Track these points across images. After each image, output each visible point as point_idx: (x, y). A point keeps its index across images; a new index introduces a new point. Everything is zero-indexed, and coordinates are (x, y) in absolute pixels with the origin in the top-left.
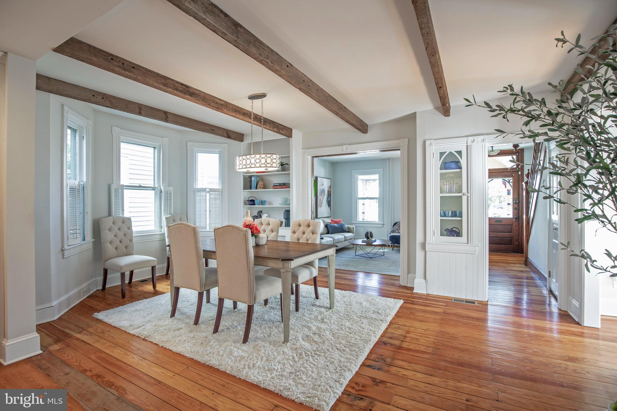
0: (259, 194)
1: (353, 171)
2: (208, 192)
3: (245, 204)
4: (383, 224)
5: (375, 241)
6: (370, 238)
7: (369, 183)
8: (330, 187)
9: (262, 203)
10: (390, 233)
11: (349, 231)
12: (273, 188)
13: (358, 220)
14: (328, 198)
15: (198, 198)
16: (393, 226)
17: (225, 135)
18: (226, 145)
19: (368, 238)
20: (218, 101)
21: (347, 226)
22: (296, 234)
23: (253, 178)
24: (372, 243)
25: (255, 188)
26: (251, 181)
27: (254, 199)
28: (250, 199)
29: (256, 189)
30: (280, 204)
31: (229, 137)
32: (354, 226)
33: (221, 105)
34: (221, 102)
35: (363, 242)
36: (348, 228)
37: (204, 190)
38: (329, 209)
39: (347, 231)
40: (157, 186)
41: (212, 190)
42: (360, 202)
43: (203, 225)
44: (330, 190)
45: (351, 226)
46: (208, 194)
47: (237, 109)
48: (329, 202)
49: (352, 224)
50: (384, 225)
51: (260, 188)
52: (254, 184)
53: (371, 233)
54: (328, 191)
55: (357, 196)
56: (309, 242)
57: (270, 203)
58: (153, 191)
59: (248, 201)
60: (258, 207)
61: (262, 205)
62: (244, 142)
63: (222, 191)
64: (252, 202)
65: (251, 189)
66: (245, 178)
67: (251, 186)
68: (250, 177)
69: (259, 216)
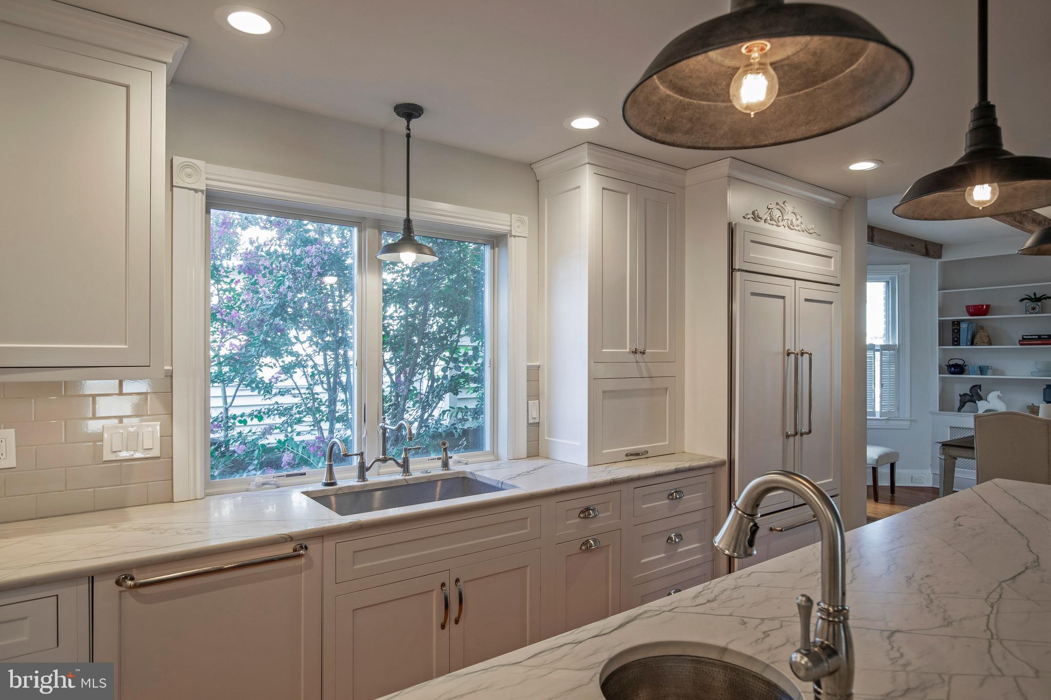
0: (976, 354)
2: (878, 350)
3: (941, 372)
9: (982, 370)
12: (1021, 344)
18: (908, 267)
23: (964, 326)
25: (968, 343)
26: (959, 331)
27: (962, 363)
28: (951, 363)
29: (972, 344)
41: (885, 348)
43: (869, 407)
46: (878, 354)
51: (983, 343)
52: (964, 335)
57: (998, 373)
59: (949, 366)
60: (973, 377)
61: (982, 374)
62: (942, 260)
63: (898, 351)
64: (958, 369)
65: (959, 344)
66: (942, 324)
67: (959, 338)
68: (956, 324)
69: (974, 396)
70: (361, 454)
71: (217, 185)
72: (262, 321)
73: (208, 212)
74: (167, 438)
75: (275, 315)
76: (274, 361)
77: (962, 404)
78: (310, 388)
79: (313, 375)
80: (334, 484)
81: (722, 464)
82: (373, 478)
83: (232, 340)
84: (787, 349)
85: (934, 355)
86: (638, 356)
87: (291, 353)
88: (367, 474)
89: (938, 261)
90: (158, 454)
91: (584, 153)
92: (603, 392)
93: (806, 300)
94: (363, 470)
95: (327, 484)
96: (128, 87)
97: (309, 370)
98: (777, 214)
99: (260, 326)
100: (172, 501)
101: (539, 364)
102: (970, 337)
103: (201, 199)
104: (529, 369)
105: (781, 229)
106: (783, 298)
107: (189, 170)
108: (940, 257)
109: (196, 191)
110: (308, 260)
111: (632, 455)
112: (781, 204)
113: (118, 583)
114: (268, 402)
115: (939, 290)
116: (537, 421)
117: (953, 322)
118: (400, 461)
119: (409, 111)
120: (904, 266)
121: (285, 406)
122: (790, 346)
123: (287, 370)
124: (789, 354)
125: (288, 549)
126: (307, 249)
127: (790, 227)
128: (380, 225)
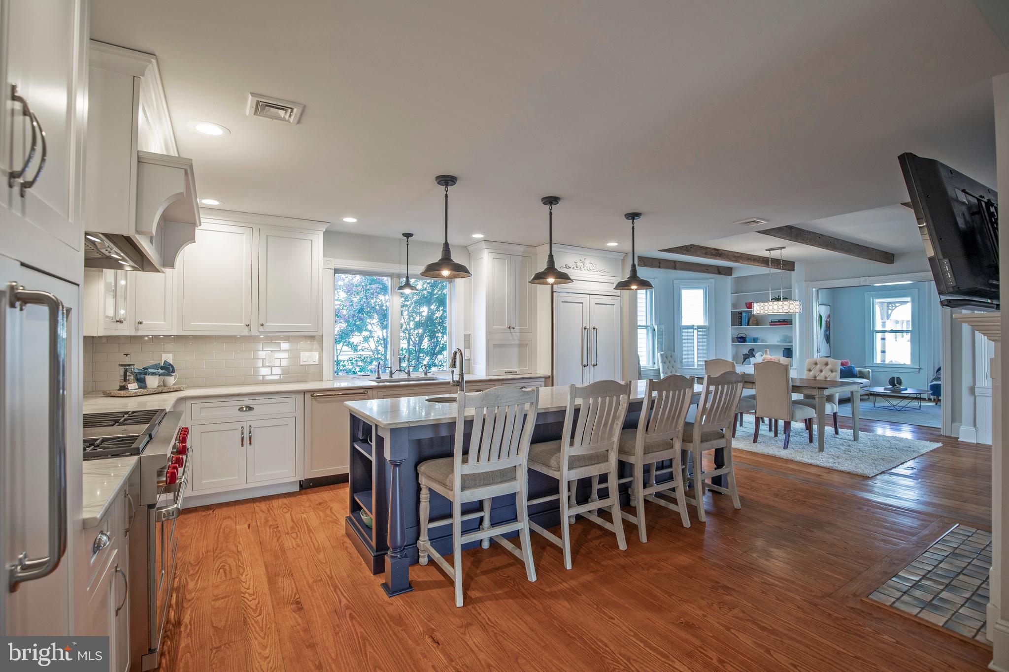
0: (751, 331)
1: (866, 293)
2: (696, 329)
3: (733, 341)
4: (919, 369)
5: (906, 389)
6: (897, 385)
7: (894, 308)
8: (829, 316)
9: (755, 340)
10: (932, 381)
11: (862, 375)
12: (771, 325)
13: (875, 362)
14: (826, 331)
15: (684, 335)
16: (937, 372)
17: (717, 272)
18: (713, 281)
19: (893, 385)
20: (736, 255)
21: (857, 369)
22: (812, 372)
23: (744, 314)
24: (901, 391)
25: (746, 325)
26: (741, 317)
27: (744, 336)
28: (739, 336)
29: (748, 325)
30: (778, 342)
31: (720, 273)
32: (870, 370)
33: (738, 257)
34: (739, 255)
35: (885, 389)
36: (860, 372)
37: (692, 327)
38: (827, 345)
39: (858, 376)
40: (650, 325)
41: (699, 327)
42: (879, 336)
43: (690, 362)
44: (828, 320)
45: (865, 370)
46: (695, 331)
47: (749, 257)
48: (827, 337)
49: (865, 367)
50: (921, 370)
51: (753, 325)
52: (744, 320)
53: (898, 379)
54: (826, 321)
55: (873, 327)
56: (828, 379)
57: (763, 341)
58: (646, 329)
59: (738, 338)
60: (749, 344)
61: (754, 342)
62: (733, 276)
63: (709, 329)
64: (742, 339)
65: (741, 325)
66: (733, 313)
67: (741, 322)
68: (741, 313)
69: (751, 354)
70: (391, 368)
71: (338, 266)
72: (354, 315)
73: (335, 275)
74: (321, 357)
75: (359, 312)
76: (359, 334)
77: (745, 360)
78: (376, 348)
79: (378, 341)
80: (380, 378)
81: (549, 377)
82: (395, 377)
83: (339, 324)
84: (584, 326)
85: (730, 331)
86: (512, 330)
87: (367, 330)
88: (393, 375)
89: (730, 277)
90: (317, 364)
91: (483, 244)
92: (494, 345)
93: (596, 304)
94: (391, 374)
95: (377, 378)
96: (312, 240)
97: (376, 339)
98: (580, 264)
99: (353, 317)
100: (322, 381)
101: (469, 333)
102: (747, 321)
103: (333, 271)
104: (465, 335)
105: (584, 272)
106: (582, 303)
107: (328, 262)
108: (731, 275)
109: (331, 269)
110: (372, 291)
111: (509, 372)
112: (583, 260)
113: (312, 396)
114: (356, 353)
115: (731, 294)
116: (469, 358)
117: (739, 312)
118: (406, 371)
119: (408, 235)
120: (712, 280)
121: (364, 356)
122: (586, 325)
123: (366, 339)
124: (585, 329)
125: (362, 391)
126: (371, 286)
127: (589, 270)
128: (399, 276)
